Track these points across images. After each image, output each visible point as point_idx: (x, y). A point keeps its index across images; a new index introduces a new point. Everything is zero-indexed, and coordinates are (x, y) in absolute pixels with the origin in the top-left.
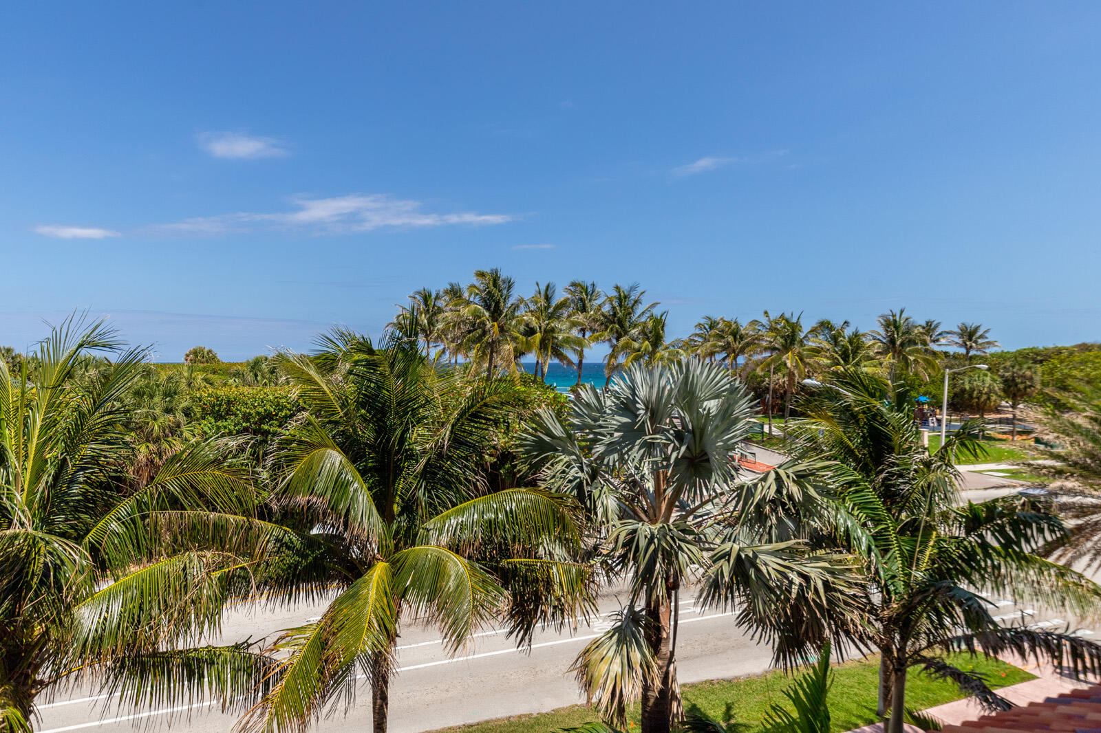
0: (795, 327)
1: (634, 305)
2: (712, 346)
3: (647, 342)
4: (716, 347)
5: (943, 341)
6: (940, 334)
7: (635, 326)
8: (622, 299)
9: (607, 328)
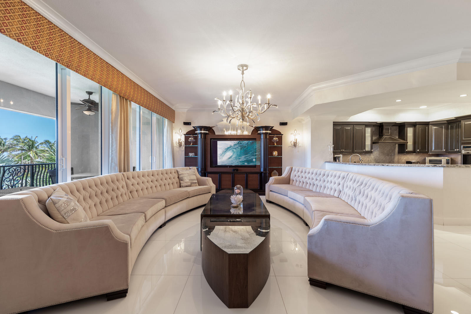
0: (33, 142)
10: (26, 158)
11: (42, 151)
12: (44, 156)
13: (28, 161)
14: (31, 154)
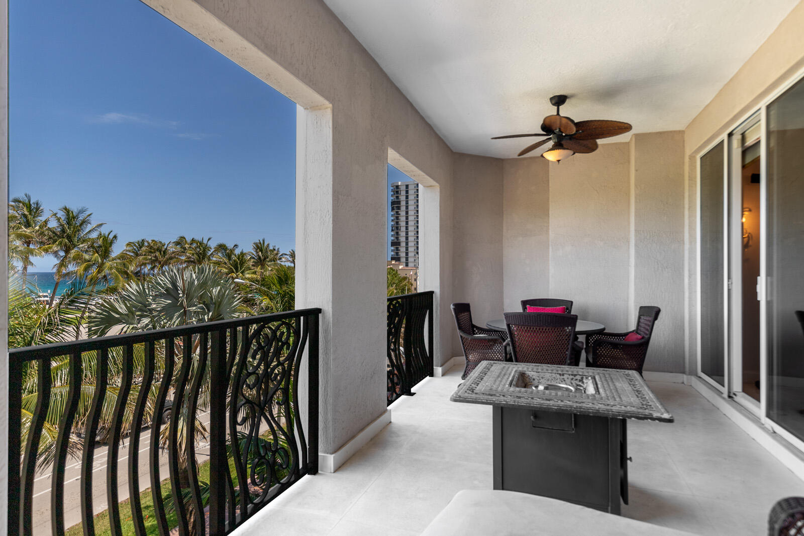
0: (206, 248)
1: (81, 225)
2: (144, 259)
3: (96, 255)
4: (147, 260)
5: (283, 259)
6: (282, 255)
7: (84, 241)
8: (70, 217)
9: (55, 242)
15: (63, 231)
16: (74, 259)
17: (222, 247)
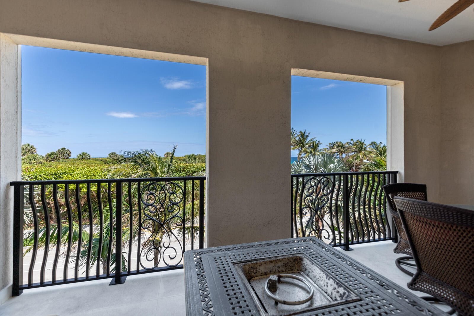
0: (363, 144)
1: (306, 137)
3: (312, 149)
7: (307, 144)
8: (302, 135)
9: (298, 145)
10: (358, 159)
11: (369, 152)
12: (371, 156)
13: (359, 161)
14: (361, 155)
15: (300, 141)
16: (304, 151)
17: (374, 144)
